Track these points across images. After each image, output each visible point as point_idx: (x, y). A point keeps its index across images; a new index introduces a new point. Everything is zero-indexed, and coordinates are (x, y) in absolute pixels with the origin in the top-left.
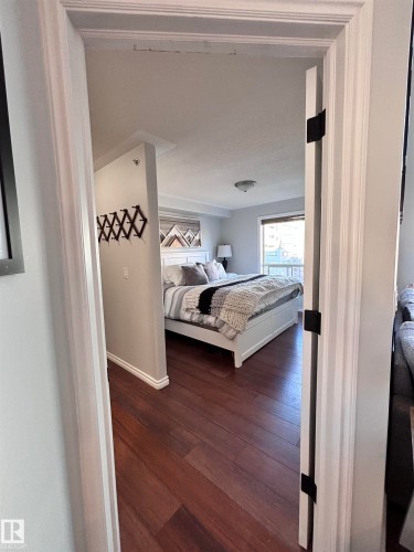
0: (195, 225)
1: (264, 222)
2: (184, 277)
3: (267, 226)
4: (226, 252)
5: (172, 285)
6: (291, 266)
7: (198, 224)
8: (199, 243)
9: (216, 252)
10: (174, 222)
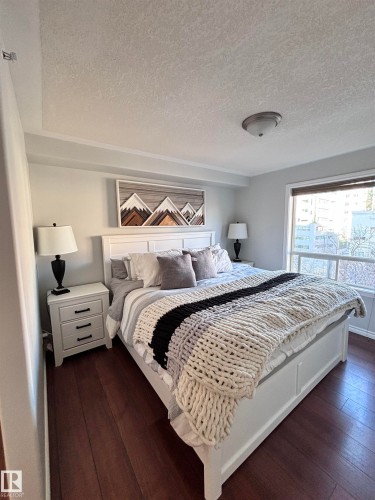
0: (198, 198)
1: (295, 192)
2: (159, 274)
3: (300, 198)
4: (239, 232)
5: (140, 285)
6: (336, 258)
7: (202, 196)
8: (202, 220)
9: (226, 231)
10: (165, 193)
